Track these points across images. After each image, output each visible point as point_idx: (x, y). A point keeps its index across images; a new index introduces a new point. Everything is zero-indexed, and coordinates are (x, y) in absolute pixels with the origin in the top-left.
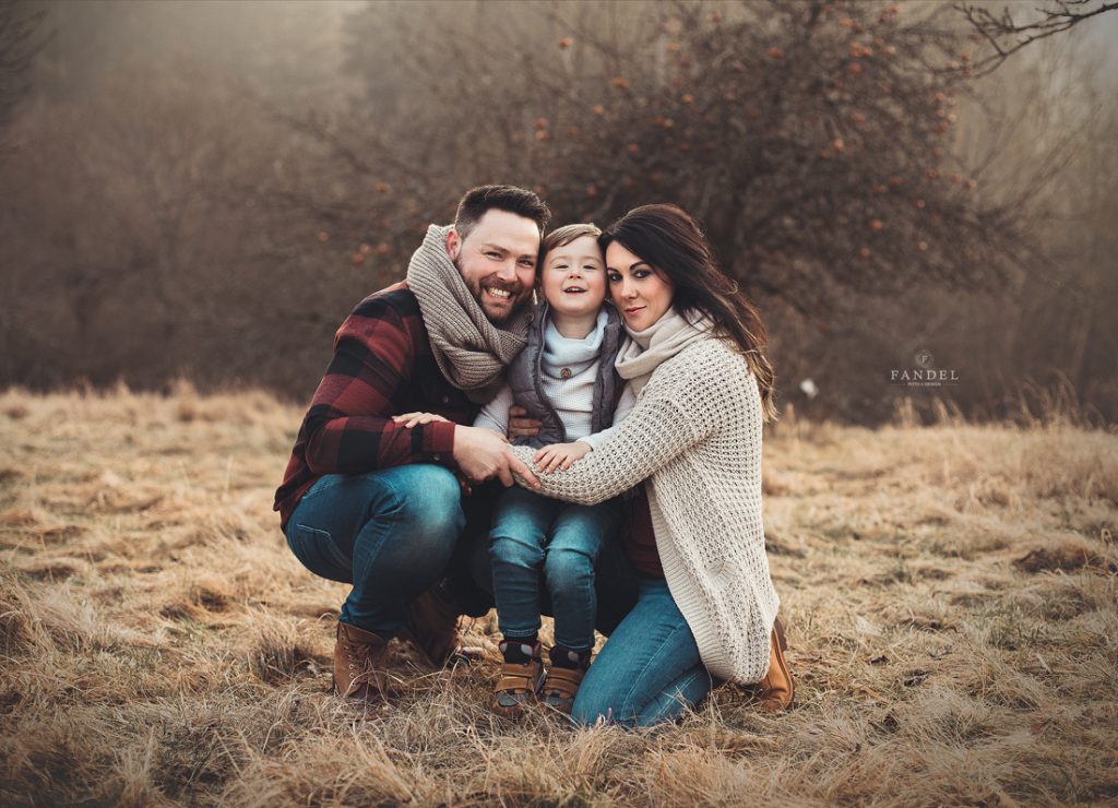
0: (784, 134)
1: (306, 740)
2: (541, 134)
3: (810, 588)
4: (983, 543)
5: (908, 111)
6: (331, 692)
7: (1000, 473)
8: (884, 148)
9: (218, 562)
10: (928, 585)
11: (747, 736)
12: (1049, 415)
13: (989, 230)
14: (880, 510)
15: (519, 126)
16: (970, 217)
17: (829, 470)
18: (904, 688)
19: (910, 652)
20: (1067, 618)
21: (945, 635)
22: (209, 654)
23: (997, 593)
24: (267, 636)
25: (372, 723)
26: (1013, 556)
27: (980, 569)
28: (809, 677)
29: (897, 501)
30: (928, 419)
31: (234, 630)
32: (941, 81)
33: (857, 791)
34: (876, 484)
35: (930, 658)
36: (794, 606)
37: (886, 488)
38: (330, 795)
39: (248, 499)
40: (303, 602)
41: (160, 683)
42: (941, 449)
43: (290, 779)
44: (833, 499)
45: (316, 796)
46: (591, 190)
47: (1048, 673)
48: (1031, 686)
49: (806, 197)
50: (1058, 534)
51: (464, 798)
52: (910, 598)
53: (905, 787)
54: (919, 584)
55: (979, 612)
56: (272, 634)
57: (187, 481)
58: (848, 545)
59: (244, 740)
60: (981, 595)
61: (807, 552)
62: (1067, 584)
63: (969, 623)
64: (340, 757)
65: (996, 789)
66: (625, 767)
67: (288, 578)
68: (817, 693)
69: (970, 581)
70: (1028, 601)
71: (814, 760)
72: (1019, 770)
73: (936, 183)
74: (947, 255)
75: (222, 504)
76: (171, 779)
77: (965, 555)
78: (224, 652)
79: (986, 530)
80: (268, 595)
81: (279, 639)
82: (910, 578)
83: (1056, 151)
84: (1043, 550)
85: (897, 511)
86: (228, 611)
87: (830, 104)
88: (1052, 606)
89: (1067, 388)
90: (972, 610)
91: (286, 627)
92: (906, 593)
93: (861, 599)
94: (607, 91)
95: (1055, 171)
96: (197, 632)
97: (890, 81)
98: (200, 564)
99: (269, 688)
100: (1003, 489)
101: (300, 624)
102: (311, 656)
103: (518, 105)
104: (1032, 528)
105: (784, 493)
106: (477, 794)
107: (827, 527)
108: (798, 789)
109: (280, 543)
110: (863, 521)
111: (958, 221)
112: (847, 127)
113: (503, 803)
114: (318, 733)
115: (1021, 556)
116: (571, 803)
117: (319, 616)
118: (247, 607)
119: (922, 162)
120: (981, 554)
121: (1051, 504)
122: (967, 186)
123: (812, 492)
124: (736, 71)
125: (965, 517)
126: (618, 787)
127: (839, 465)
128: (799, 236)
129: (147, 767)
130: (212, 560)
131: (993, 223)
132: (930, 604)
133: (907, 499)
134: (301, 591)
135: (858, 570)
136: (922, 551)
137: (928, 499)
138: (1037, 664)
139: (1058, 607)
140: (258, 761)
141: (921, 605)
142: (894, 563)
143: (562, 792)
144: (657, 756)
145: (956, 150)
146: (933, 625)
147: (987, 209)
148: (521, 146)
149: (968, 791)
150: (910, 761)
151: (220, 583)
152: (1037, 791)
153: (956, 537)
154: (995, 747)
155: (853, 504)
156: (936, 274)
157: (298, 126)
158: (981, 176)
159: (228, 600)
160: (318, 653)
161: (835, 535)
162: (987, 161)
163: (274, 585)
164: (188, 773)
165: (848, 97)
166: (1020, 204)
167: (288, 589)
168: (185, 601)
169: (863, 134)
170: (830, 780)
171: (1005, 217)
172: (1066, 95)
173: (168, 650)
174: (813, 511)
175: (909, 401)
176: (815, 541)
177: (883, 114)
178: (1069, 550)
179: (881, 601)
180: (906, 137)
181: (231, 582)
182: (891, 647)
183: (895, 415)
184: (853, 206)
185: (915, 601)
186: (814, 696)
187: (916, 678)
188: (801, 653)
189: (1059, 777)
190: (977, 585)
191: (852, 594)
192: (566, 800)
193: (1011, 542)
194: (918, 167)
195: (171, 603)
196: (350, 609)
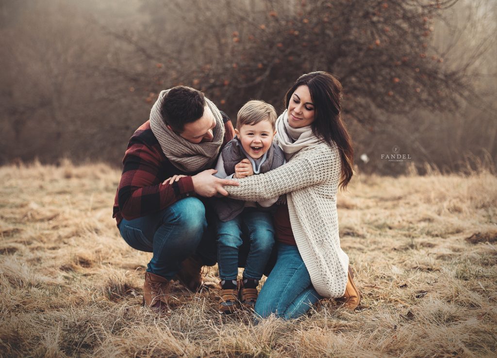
0: (352, 37)
1: (132, 327)
2: (235, 39)
3: (369, 253)
4: (451, 230)
5: (411, 26)
6: (143, 305)
7: (458, 197)
8: (399, 43)
9: (86, 244)
10: (425, 250)
11: (342, 322)
12: (480, 169)
13: (450, 82)
14: (401, 215)
15: (225, 35)
16: (441, 76)
17: (375, 197)
18: (416, 299)
19: (418, 282)
20: (492, 265)
21: (434, 274)
22: (84, 288)
23: (458, 253)
24: (111, 278)
25: (163, 319)
26: (465, 236)
27: (450, 243)
28: (370, 294)
29: (409, 211)
30: (422, 172)
31: (95, 276)
32: (426, 11)
33: (396, 347)
34: (398, 204)
35: (427, 284)
36: (362, 261)
37: (404, 205)
38: (145, 353)
39: (100, 214)
40: (128, 263)
41: (61, 302)
42: (429, 186)
43: (126, 346)
44: (378, 210)
45: (138, 354)
46: (260, 65)
47: (484, 291)
48: (476, 297)
49: (363, 67)
50: (486, 226)
51: (209, 354)
52: (417, 256)
53: (418, 345)
54: (421, 250)
55: (450, 263)
56: (114, 277)
57: (71, 206)
58: (386, 232)
59: (103, 328)
60: (451, 255)
61: (367, 235)
62: (491, 249)
63: (445, 268)
64: (149, 335)
65: (462, 346)
66: (285, 338)
67: (120, 251)
68: (375, 302)
69: (445, 248)
70: (473, 257)
71: (375, 333)
72: (472, 337)
73: (424, 60)
74: (430, 94)
75: (87, 217)
76: (68, 346)
77: (442, 236)
78: (91, 287)
79: (452, 224)
80: (111, 259)
81: (117, 280)
82: (416, 247)
83: (482, 44)
84: (479, 233)
85: (409, 216)
86: (92, 267)
87: (373, 23)
88: (485, 259)
89: (488, 157)
90: (447, 262)
91: (120, 275)
92: (415, 255)
93: (393, 257)
94: (267, 18)
95: (481, 53)
96: (77, 277)
97: (402, 11)
98: (78, 245)
99: (112, 303)
100: (459, 205)
101: (127, 273)
102: (132, 288)
103: (224, 26)
104: (473, 223)
105: (355, 208)
106: (215, 352)
107: (376, 224)
108: (368, 347)
109: (116, 235)
110: (393, 221)
111: (435, 78)
112: (381, 34)
113: (227, 356)
114: (138, 324)
115: (469, 236)
116: (260, 355)
117: (135, 269)
118: (101, 265)
119: (417, 50)
120: (449, 235)
121: (482, 212)
122: (439, 61)
123: (368, 207)
124: (328, 8)
125: (441, 218)
126: (282, 347)
127: (380, 194)
128: (359, 85)
129: (57, 341)
130: (83, 243)
131: (451, 79)
132: (427, 259)
133: (414, 210)
134: (126, 257)
135: (392, 244)
136: (422, 234)
137: (424, 210)
138: (478, 287)
139: (487, 260)
140: (110, 338)
141: (423, 259)
142: (409, 240)
143: (256, 350)
144: (300, 332)
145: (433, 44)
146: (428, 269)
147: (449, 72)
148: (226, 44)
149: (448, 347)
150: (421, 333)
151: (88, 255)
152: (481, 347)
153: (437, 227)
154: (460, 326)
155: (388, 212)
156: (424, 103)
157: (118, 37)
158: (446, 56)
159: (92, 262)
160: (136, 286)
161: (380, 227)
162: (448, 49)
163: (114, 254)
164: (76, 344)
165: (382, 19)
166: (465, 70)
167: (120, 256)
168: (71, 263)
169: (389, 37)
170: (383, 342)
171: (457, 76)
172: (485, 18)
173: (64, 286)
174: (368, 216)
175: (413, 164)
176: (371, 230)
177: (399, 28)
178: (492, 233)
179: (403, 258)
180: (410, 38)
181: (93, 253)
182: (409, 280)
183: (407, 171)
184: (385, 71)
185: (420, 258)
186: (373, 303)
187: (421, 294)
188: (366, 283)
189: (491, 340)
190: (448, 250)
191: (389, 255)
192: (257, 354)
193: (464, 229)
194: (416, 53)
195: (65, 264)
196: (152, 266)
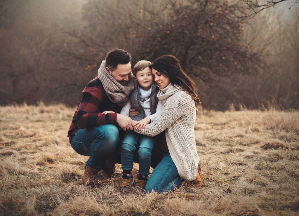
0: (199, 34)
1: (75, 198)
2: (134, 36)
3: (207, 155)
4: (253, 142)
5: (231, 28)
6: (81, 184)
7: (257, 123)
8: (225, 38)
9: (51, 150)
10: (238, 153)
11: (191, 194)
12: (269, 108)
13: (253, 59)
14: (226, 133)
15: (129, 33)
16: (248, 56)
17: (212, 123)
18: (233, 181)
19: (234, 171)
20: (275, 161)
21: (243, 167)
22: (49, 175)
23: (257, 155)
24: (64, 170)
25: (93, 193)
26: (261, 145)
27: (252, 149)
28: (207, 178)
29: (230, 131)
30: (237, 109)
31: (56, 168)
32: (240, 20)
33: (221, 208)
34: (224, 127)
35: (239, 173)
36: (203, 159)
37: (227, 127)
38: (82, 212)
39: (59, 133)
40: (74, 161)
41: (36, 183)
42: (241, 117)
43: (71, 208)
44: (213, 131)
45: (78, 212)
46: (148, 50)
47: (270, 176)
48: (266, 180)
49: (205, 51)
50: (272, 139)
51: (117, 212)
52: (234, 157)
53: (233, 207)
54: (236, 153)
55: (252, 160)
56: (66, 169)
57: (42, 129)
58: (217, 143)
59: (59, 198)
60: (252, 156)
61: (206, 145)
62: (275, 152)
63: (249, 163)
64: (84, 202)
65: (257, 207)
66: (159, 203)
67: (70, 154)
68: (210, 183)
69: (249, 152)
70: (265, 157)
71: (209, 200)
72: (263, 202)
73: (239, 47)
74: (242, 66)
75: (52, 135)
76: (40, 208)
77: (248, 145)
78: (53, 174)
79: (253, 138)
80: (64, 159)
81: (67, 171)
82: (234, 151)
83: (270, 38)
84: (268, 143)
85: (230, 134)
86: (54, 163)
87: (210, 26)
88: (271, 158)
89: (274, 100)
90: (250, 160)
91: (69, 167)
92: (233, 156)
93: (221, 157)
94: (152, 24)
95: (270, 43)
96: (46, 169)
97: (226, 20)
98: (46, 151)
99: (65, 183)
100: (258, 127)
101: (73, 166)
102: (76, 175)
103: (128, 28)
104: (266, 138)
105: (200, 129)
106: (120, 211)
107: (212, 138)
108: (205, 208)
109: (68, 145)
110: (221, 136)
111: (245, 57)
112: (215, 32)
113: (127, 213)
114: (78, 195)
115: (263, 145)
116: (145, 213)
117: (78, 164)
118: (59, 162)
119: (235, 41)
120: (252, 145)
121: (271, 131)
122: (247, 47)
123: (208, 129)
124: (186, 18)
125: (248, 135)
126: (158, 209)
127: (214, 122)
128: (203, 61)
129: (33, 205)
130: (50, 150)
131: (254, 57)
132: (239, 158)
133: (232, 130)
134: (73, 158)
135: (220, 150)
136: (237, 144)
137: (238, 130)
138: (267, 174)
139: (273, 159)
140: (62, 203)
141: (237, 158)
142: (229, 148)
143: (143, 210)
144: (168, 200)
145: (244, 38)
146: (240, 164)
147: (252, 53)
148: (129, 39)
149: (250, 208)
150: (234, 200)
151: (52, 156)
152: (268, 208)
153: (246, 140)
154: (257, 196)
155: (218, 132)
156: (239, 71)
157: (70, 34)
158: (251, 45)
159: (54, 160)
160: (78, 174)
161: (214, 140)
162: (252, 41)
163: (66, 156)
164: (44, 207)
165: (215, 24)
166: (261, 52)
167: (70, 157)
168: (42, 161)
169: (219, 34)
170: (213, 206)
171: (257, 55)
172: (273, 23)
173: (38, 174)
174: (208, 134)
175: (232, 104)
176: (208, 142)
177: (225, 29)
178: (275, 143)
179: (226, 158)
180: (231, 34)
181: (55, 156)
182: (229, 170)
183: (229, 108)
184: (217, 53)
185: (235, 158)
186: (209, 183)
187: (235, 178)
188: (205, 172)
189: (273, 204)
190: (251, 153)
191: (219, 156)
192: (144, 212)
193: (260, 142)
194: (234, 43)
195: (39, 161)
196: (89, 163)
